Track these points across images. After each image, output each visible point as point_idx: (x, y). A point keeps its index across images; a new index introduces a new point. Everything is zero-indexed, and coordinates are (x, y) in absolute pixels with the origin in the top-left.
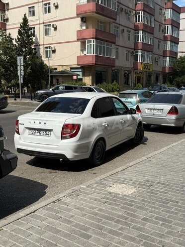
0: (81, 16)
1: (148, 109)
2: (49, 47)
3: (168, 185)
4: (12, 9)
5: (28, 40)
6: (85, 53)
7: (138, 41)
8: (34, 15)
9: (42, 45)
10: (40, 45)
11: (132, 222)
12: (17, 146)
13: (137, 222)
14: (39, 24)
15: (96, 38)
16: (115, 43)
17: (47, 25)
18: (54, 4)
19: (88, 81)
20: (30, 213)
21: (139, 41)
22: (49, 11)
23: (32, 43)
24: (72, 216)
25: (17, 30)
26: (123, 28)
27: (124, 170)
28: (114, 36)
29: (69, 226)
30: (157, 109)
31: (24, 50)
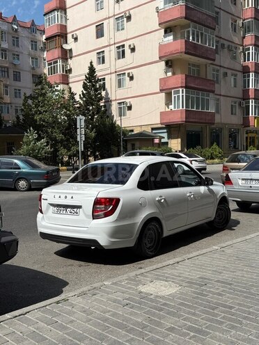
0: (165, 59)
1: (243, 179)
2: (123, 102)
3: (231, 284)
4: (76, 56)
5: (96, 95)
6: (172, 107)
7: (249, 86)
8: (103, 62)
9: (114, 100)
10: (111, 101)
11: (150, 332)
12: (41, 230)
13: (157, 333)
14: (111, 74)
15: (186, 87)
16: (213, 92)
17: (120, 75)
18: (130, 46)
19: (175, 144)
20: (19, 315)
21: (251, 87)
22: (123, 56)
23: (101, 98)
24: (72, 322)
25: (82, 83)
26: (226, 70)
27: (178, 263)
28: (213, 83)
29: (61, 333)
30: (255, 180)
31: (91, 108)
